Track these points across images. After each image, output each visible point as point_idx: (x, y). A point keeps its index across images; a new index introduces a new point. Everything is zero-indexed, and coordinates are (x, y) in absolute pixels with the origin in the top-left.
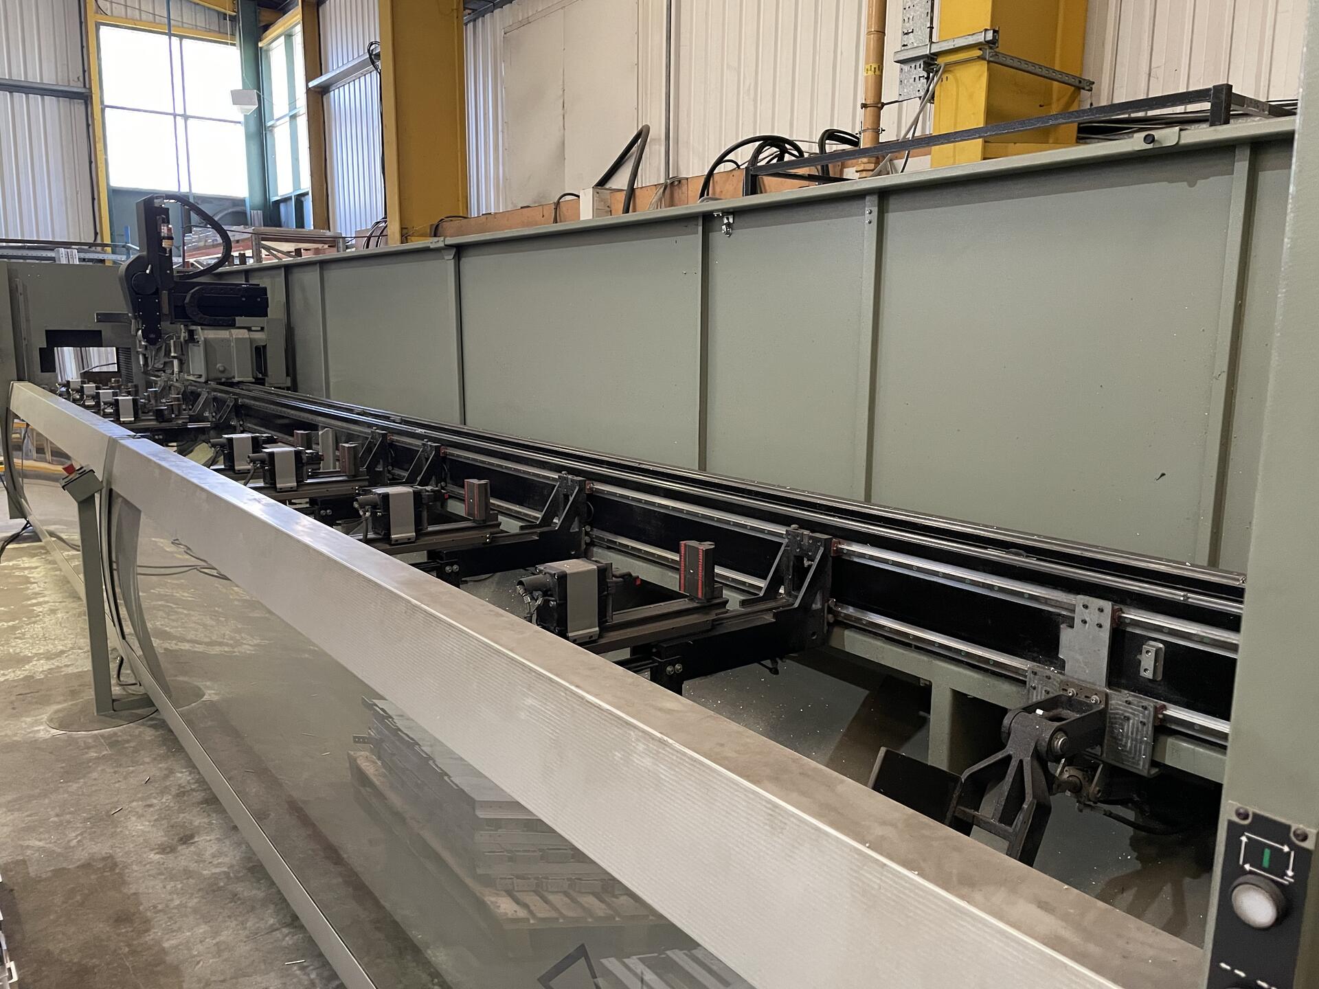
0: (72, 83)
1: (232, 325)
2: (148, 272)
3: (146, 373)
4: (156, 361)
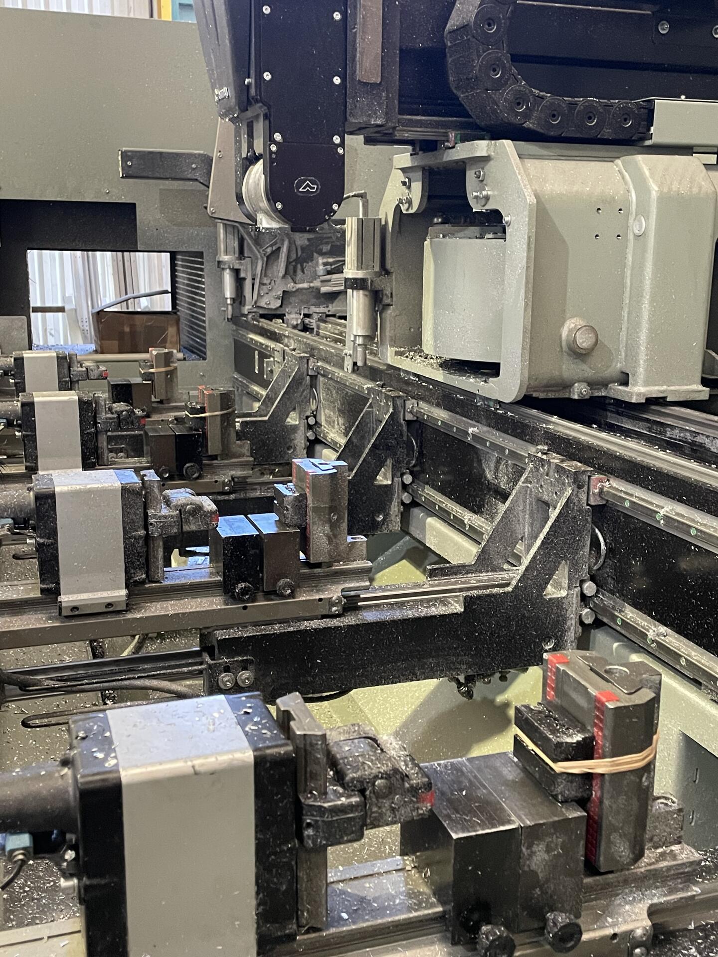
3: (236, 319)
4: (265, 289)
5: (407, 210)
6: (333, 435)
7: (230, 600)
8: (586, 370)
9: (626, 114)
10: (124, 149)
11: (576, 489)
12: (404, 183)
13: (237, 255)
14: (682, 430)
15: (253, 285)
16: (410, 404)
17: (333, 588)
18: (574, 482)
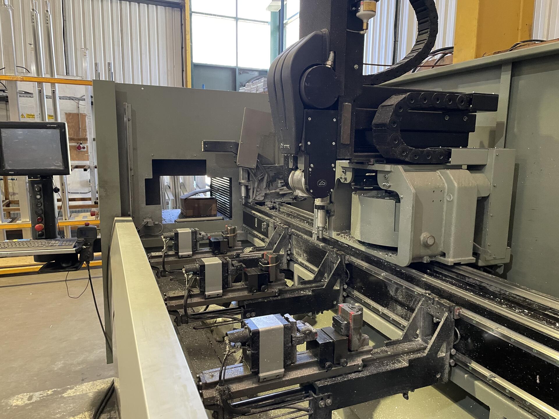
4: (258, 193)
5: (344, 181)
6: (301, 260)
7: (321, 368)
8: (429, 252)
9: (441, 154)
10: (204, 140)
11: (449, 313)
12: (343, 172)
13: (247, 180)
14: (474, 279)
15: (253, 191)
16: (347, 257)
17: (359, 359)
18: (449, 311)
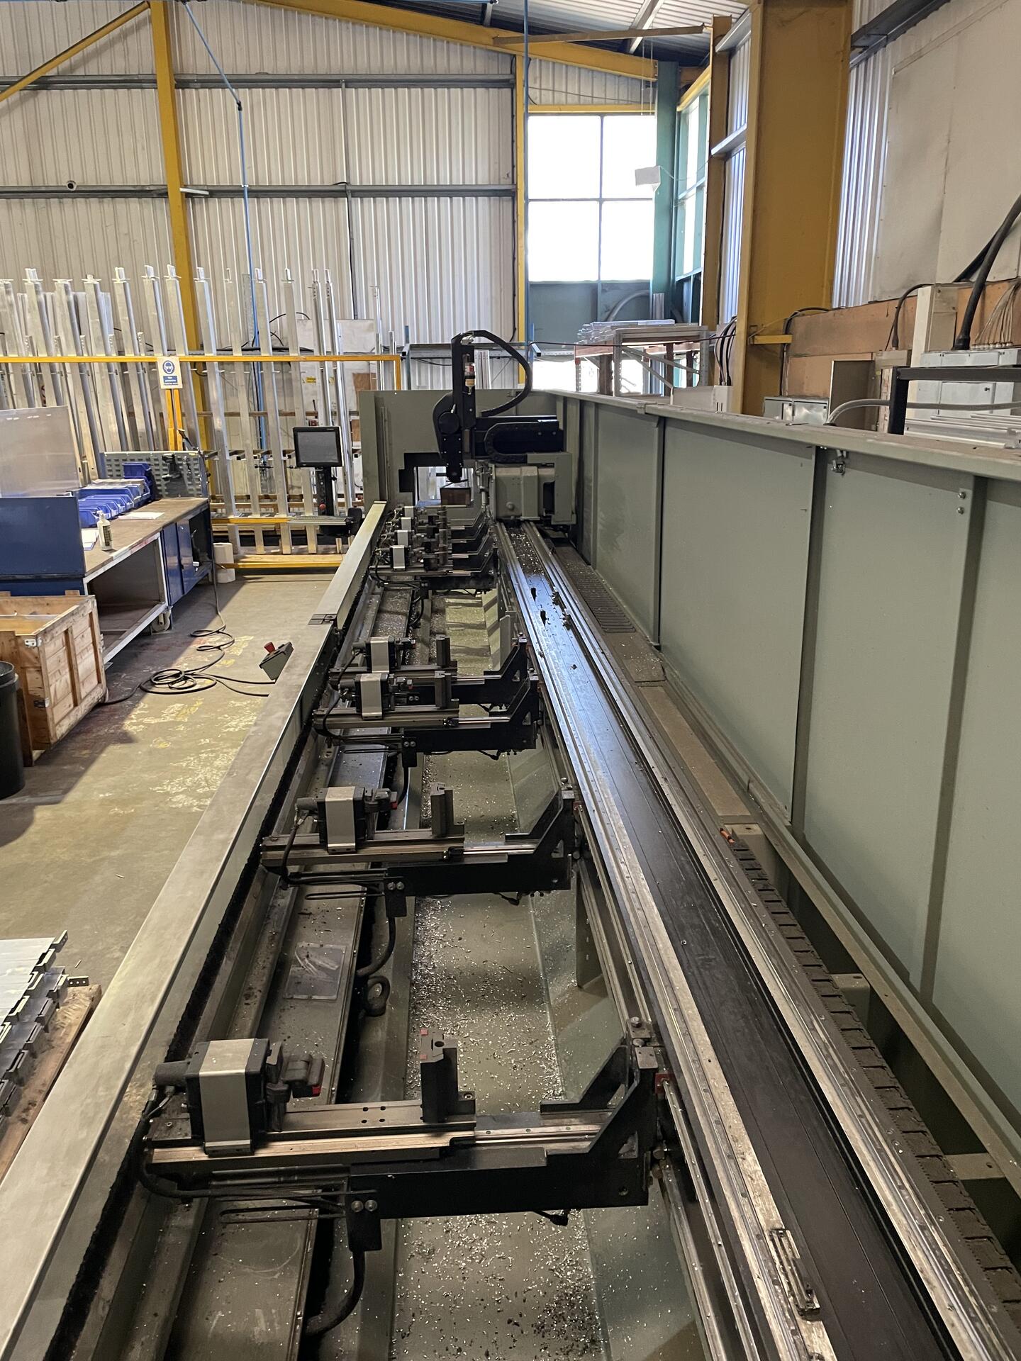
0: (502, 181)
1: (524, 462)
2: (452, 411)
